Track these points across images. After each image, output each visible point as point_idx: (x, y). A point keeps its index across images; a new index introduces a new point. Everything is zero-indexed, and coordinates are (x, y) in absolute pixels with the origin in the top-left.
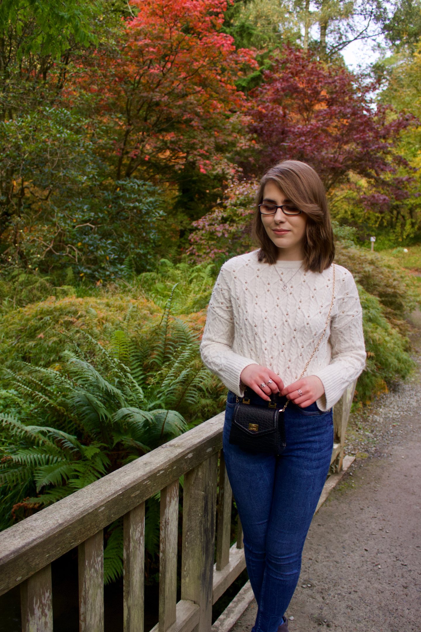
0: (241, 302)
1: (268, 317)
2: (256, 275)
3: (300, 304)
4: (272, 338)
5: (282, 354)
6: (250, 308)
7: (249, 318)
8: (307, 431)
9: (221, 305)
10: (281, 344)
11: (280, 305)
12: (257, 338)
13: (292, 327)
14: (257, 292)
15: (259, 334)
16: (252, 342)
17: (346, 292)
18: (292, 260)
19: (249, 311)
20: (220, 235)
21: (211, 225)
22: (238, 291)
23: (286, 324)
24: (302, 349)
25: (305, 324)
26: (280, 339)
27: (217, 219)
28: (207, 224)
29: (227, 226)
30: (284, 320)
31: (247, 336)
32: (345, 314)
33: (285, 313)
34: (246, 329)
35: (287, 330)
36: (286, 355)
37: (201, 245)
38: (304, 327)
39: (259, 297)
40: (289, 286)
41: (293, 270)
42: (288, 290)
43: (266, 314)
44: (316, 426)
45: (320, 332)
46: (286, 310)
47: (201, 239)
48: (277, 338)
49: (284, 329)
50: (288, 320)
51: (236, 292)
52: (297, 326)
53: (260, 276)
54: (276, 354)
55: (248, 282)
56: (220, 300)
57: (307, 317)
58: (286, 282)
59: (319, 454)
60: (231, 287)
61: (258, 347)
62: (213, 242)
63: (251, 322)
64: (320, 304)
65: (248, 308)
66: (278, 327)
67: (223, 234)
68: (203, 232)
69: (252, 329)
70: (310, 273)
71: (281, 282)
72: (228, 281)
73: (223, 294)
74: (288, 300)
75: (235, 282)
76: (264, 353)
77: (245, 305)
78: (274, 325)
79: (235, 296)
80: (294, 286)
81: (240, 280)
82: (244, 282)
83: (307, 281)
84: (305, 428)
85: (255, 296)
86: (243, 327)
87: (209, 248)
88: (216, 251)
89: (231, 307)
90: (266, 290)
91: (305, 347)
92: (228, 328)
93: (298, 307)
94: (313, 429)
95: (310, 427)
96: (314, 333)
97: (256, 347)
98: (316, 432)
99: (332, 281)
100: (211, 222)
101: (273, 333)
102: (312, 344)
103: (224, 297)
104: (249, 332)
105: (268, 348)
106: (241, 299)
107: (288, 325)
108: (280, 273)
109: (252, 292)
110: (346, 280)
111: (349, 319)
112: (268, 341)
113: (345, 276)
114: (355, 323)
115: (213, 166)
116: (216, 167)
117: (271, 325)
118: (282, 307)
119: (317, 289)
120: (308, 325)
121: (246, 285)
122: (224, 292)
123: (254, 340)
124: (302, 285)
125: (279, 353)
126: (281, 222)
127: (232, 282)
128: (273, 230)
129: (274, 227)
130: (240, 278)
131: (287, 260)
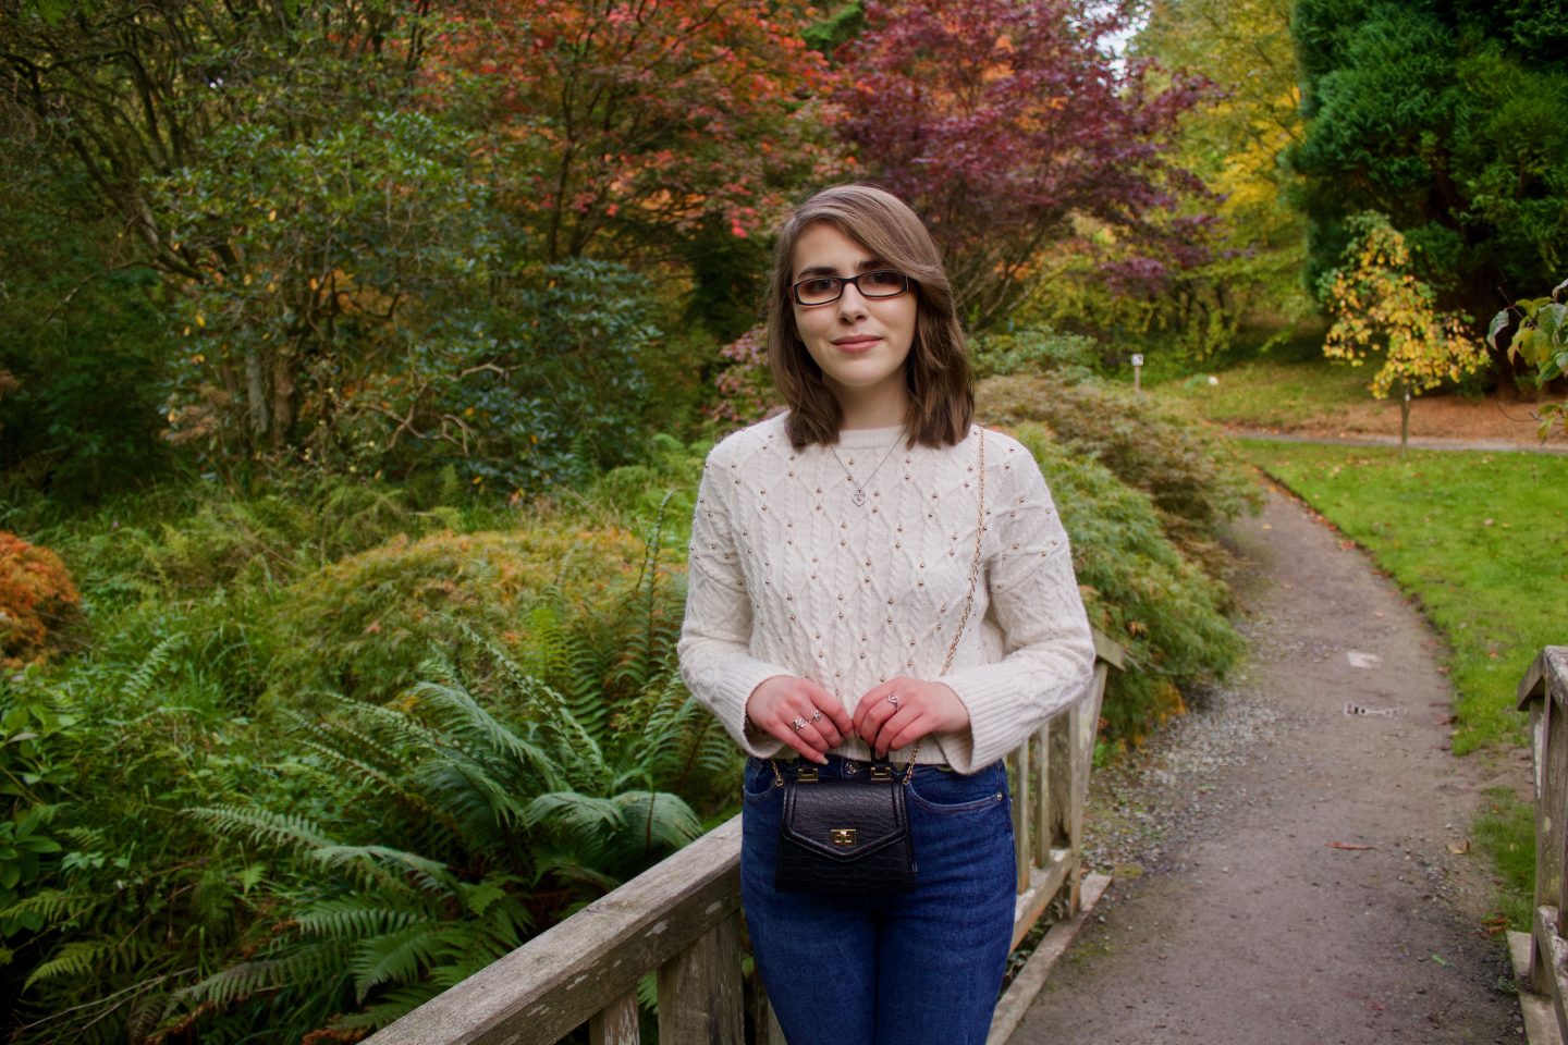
0: (752, 541)
1: (820, 574)
2: (785, 472)
3: (899, 535)
4: (834, 626)
5: (862, 664)
6: (773, 553)
7: (773, 580)
8: (946, 852)
9: (711, 552)
10: (859, 638)
11: (849, 543)
12: (796, 630)
13: (881, 594)
14: (790, 514)
15: (801, 618)
16: (786, 639)
17: (1017, 496)
18: (873, 426)
19: (772, 561)
22: (745, 514)
23: (865, 587)
24: (912, 650)
25: (915, 584)
26: (854, 627)
28: (754, 349)
30: (862, 580)
31: (774, 625)
32: (1021, 550)
33: (863, 561)
34: (769, 608)
35: (870, 603)
36: (873, 666)
37: (744, 397)
38: (912, 592)
39: (796, 525)
40: (869, 492)
41: (879, 451)
42: (870, 502)
43: (816, 566)
44: (966, 839)
45: (955, 603)
46: (864, 553)
47: (743, 385)
48: (847, 625)
49: (862, 601)
50: (871, 577)
51: (741, 518)
52: (894, 592)
53: (796, 473)
54: (847, 664)
55: (769, 490)
56: (709, 540)
57: (917, 567)
58: (862, 482)
59: (980, 909)
60: (729, 506)
61: (801, 650)
63: (779, 590)
64: (951, 533)
65: (769, 554)
66: (847, 598)
68: (748, 368)
69: (782, 607)
70: (921, 454)
71: (849, 484)
72: (721, 492)
73: (713, 524)
74: (868, 528)
75: (737, 493)
76: (817, 665)
77: (762, 547)
78: (835, 594)
79: (738, 528)
80: (882, 492)
81: (748, 488)
82: (757, 492)
83: (913, 477)
84: (939, 846)
85: (785, 524)
86: (762, 603)
87: (763, 403)
89: (735, 554)
90: (813, 508)
91: (918, 643)
92: (735, 606)
93: (893, 544)
94: (961, 847)
95: (953, 842)
96: (939, 607)
97: (796, 651)
98: (967, 855)
99: (977, 471)
101: (836, 613)
102: (936, 634)
103: (716, 530)
104: (776, 612)
105: (826, 651)
106: (752, 534)
107: (873, 589)
108: (845, 461)
109: (778, 515)
110: (1013, 466)
111: (1033, 562)
112: (824, 632)
113: (1009, 456)
114: (1052, 573)
115: (763, 220)
116: (769, 221)
117: (829, 596)
118: (854, 548)
119: (940, 494)
120: (923, 589)
121: (764, 498)
122: (716, 518)
123: (791, 633)
124: (902, 487)
125: (855, 664)
126: (861, 317)
127: (732, 493)
128: (837, 343)
129: (839, 333)
130: (749, 483)
131: (863, 427)
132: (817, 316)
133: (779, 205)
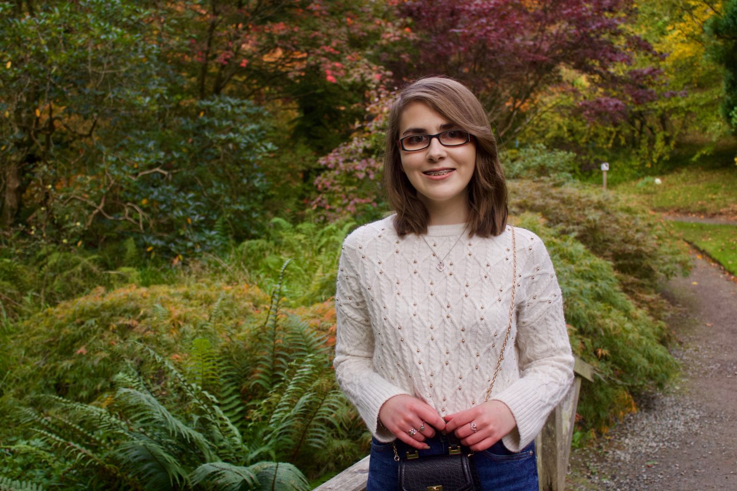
0: (374, 293)
1: (418, 313)
2: (394, 251)
3: (467, 289)
4: (428, 345)
5: (447, 368)
6: (389, 301)
7: (389, 317)
9: (349, 301)
10: (444, 352)
11: (435, 294)
12: (404, 347)
13: (457, 325)
14: (398, 276)
15: (407, 340)
16: (398, 353)
17: (535, 266)
18: (447, 223)
19: (388, 306)
20: (362, 175)
21: (347, 161)
22: (368, 277)
23: (448, 321)
24: (478, 359)
25: (478, 319)
26: (441, 345)
27: (356, 152)
28: (341, 160)
29: (372, 161)
30: (445, 316)
31: (390, 345)
32: (537, 299)
33: (445, 305)
34: (386, 334)
35: (450, 331)
36: (454, 370)
37: (334, 193)
38: (477, 323)
39: (402, 283)
40: (447, 263)
41: (451, 238)
42: (447, 269)
43: (415, 308)
44: (511, 477)
45: (502, 330)
46: (446, 300)
47: (333, 184)
48: (436, 344)
49: (445, 329)
50: (450, 314)
51: (366, 279)
52: (465, 324)
53: (401, 251)
54: (437, 368)
55: (383, 261)
56: (347, 294)
57: (479, 308)
58: (442, 257)
60: (359, 273)
61: (408, 359)
62: (351, 188)
63: (393, 323)
64: (499, 287)
65: (385, 301)
66: (435, 327)
67: (367, 174)
68: (336, 173)
69: (395, 334)
70: (477, 241)
71: (434, 258)
72: (353, 264)
73: (349, 284)
74: (447, 285)
75: (363, 264)
76: (418, 369)
77: (381, 296)
78: (428, 325)
79: (365, 285)
80: (455, 263)
81: (370, 261)
82: (376, 263)
83: (474, 254)
84: (495, 481)
85: (395, 282)
86: (382, 331)
87: (347, 197)
88: (357, 200)
89: (364, 302)
90: (412, 272)
91: (481, 354)
93: (463, 294)
95: (504, 479)
96: (493, 333)
97: (404, 361)
99: (511, 252)
100: (347, 157)
101: (429, 337)
102: (492, 350)
103: (351, 287)
104: (391, 337)
105: (423, 360)
106: (374, 289)
107: (452, 322)
108: (431, 244)
109: (390, 277)
110: (534, 248)
111: (544, 307)
112: (421, 349)
113: (531, 242)
114: (553, 314)
115: (347, 71)
116: (351, 72)
117: (424, 326)
118: (439, 297)
119: (491, 264)
120: (483, 322)
121: (380, 266)
122: (351, 280)
123: (401, 349)
124: (467, 260)
125: (443, 368)
126: (442, 158)
127: (360, 264)
128: (425, 173)
129: (428, 167)
130: (371, 257)
131: (442, 224)
132: (414, 157)
133: (358, 61)
